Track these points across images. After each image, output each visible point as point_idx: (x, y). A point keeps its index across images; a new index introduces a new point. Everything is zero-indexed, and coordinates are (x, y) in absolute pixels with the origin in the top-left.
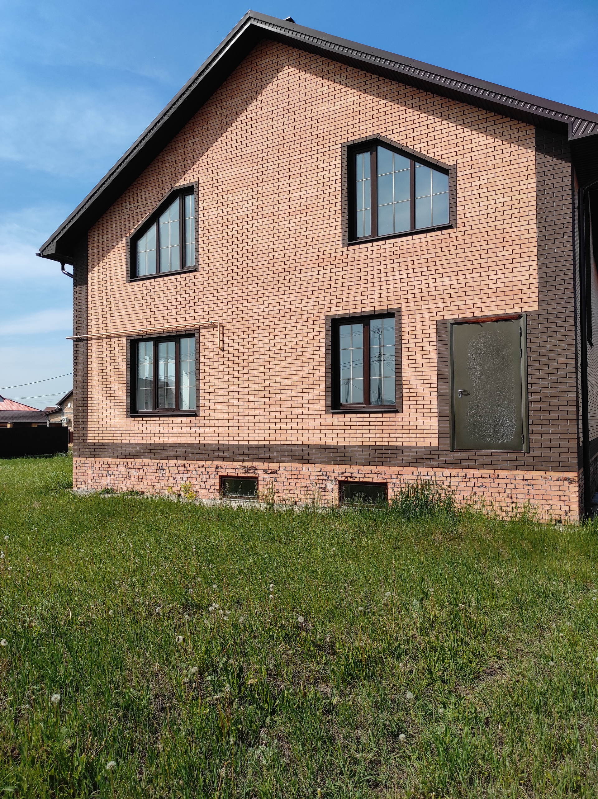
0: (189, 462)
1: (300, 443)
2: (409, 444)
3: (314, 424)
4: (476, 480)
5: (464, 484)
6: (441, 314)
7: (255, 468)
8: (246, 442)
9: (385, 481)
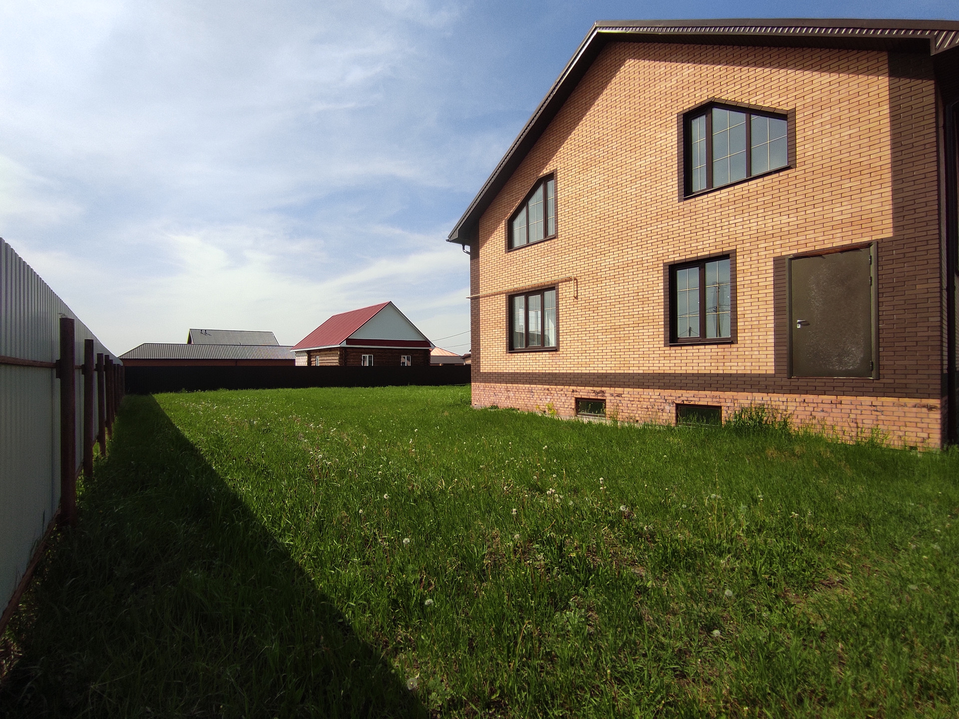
0: (552, 387)
1: (641, 372)
2: (744, 372)
3: (653, 356)
4: (815, 405)
5: (803, 409)
6: (778, 250)
7: (603, 392)
8: (596, 372)
9: (719, 405)
